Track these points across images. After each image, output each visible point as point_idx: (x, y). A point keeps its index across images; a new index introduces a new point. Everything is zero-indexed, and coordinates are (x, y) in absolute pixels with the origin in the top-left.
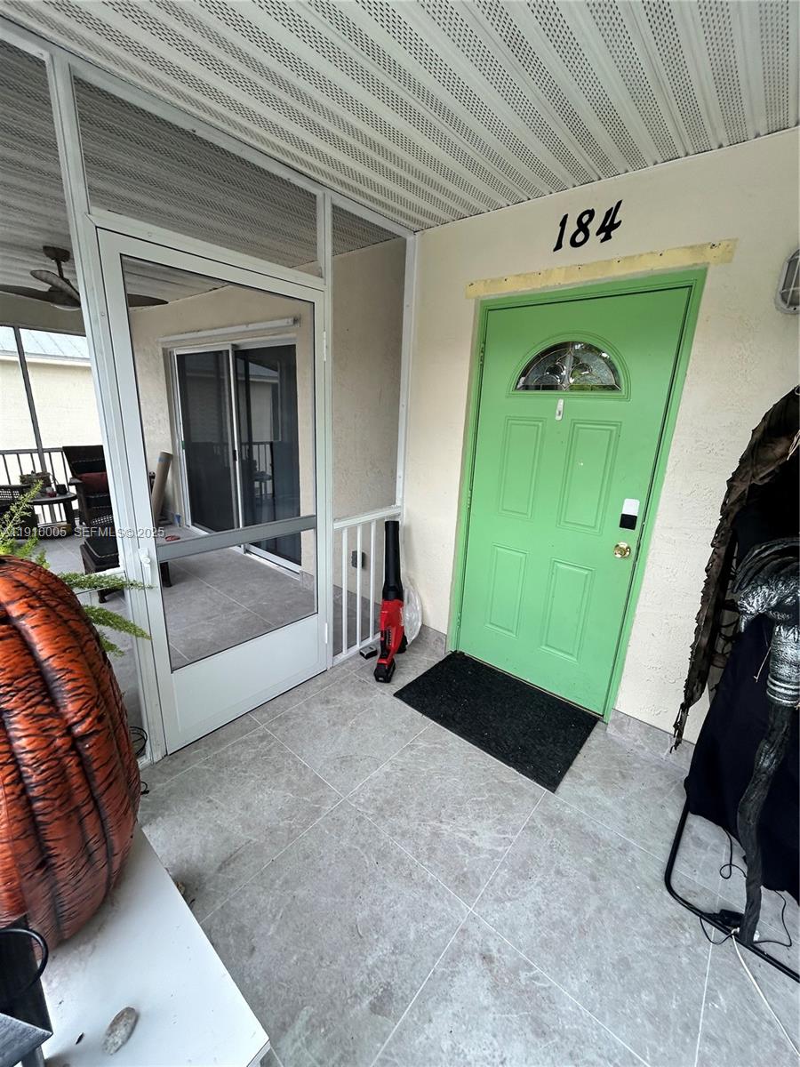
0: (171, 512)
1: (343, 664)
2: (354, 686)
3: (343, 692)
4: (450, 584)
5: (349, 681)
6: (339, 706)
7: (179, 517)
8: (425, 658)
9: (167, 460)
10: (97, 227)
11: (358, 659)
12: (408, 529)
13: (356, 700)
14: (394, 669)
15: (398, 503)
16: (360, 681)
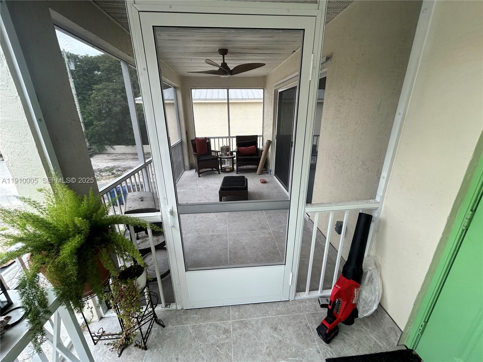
0: (268, 167)
1: (302, 301)
2: (300, 328)
3: (290, 327)
4: (417, 293)
5: (299, 320)
6: (280, 338)
7: (271, 170)
8: (373, 336)
9: (269, 143)
10: (139, 11)
11: (314, 303)
12: (382, 224)
13: (295, 342)
14: (336, 334)
15: (378, 199)
16: (306, 325)
